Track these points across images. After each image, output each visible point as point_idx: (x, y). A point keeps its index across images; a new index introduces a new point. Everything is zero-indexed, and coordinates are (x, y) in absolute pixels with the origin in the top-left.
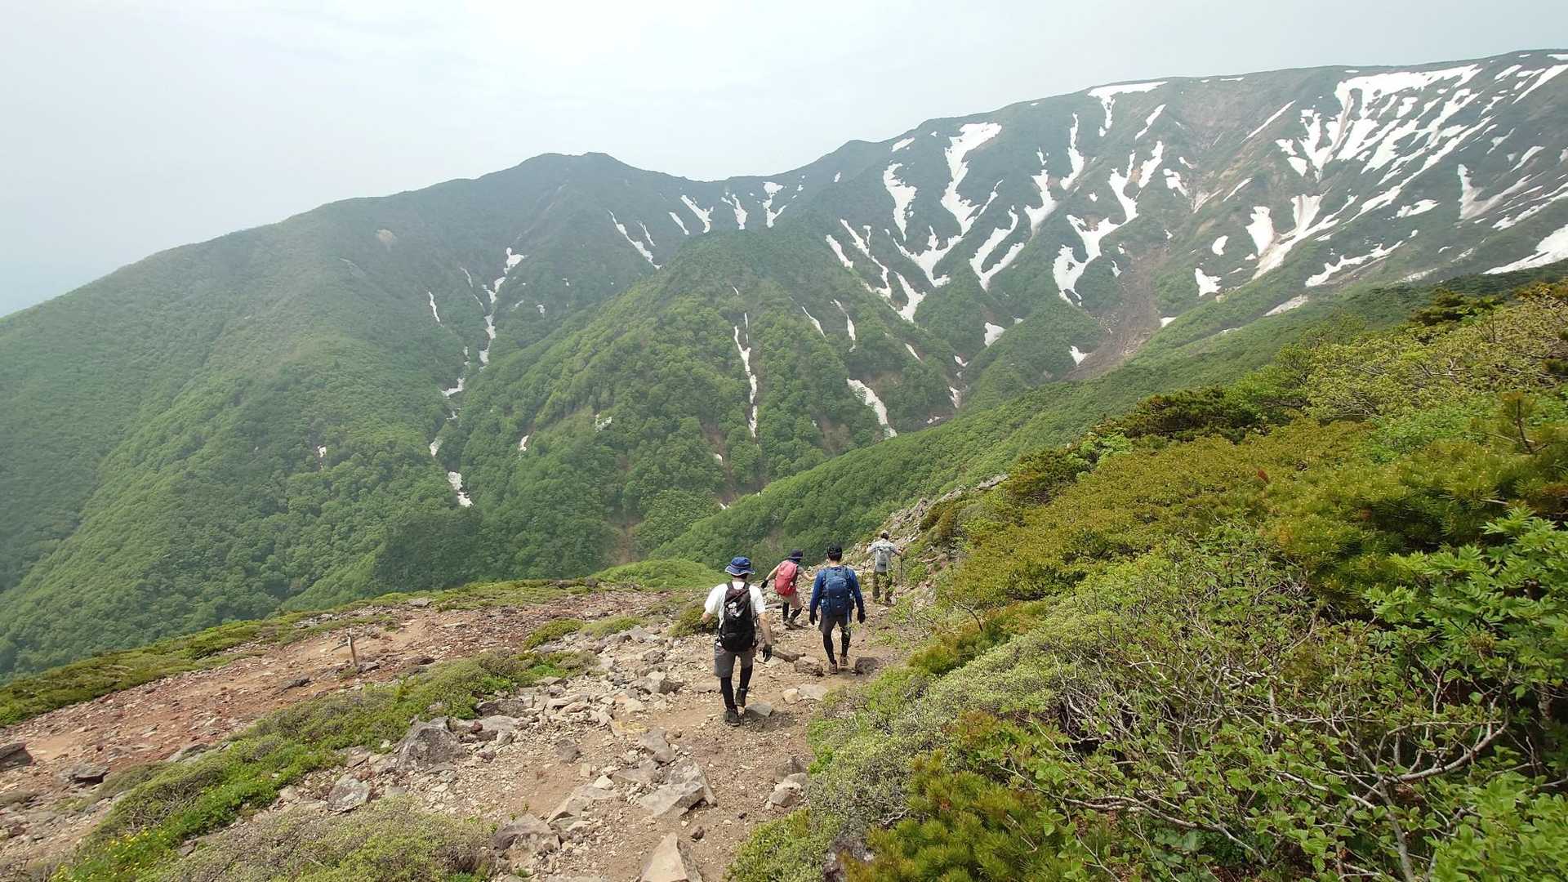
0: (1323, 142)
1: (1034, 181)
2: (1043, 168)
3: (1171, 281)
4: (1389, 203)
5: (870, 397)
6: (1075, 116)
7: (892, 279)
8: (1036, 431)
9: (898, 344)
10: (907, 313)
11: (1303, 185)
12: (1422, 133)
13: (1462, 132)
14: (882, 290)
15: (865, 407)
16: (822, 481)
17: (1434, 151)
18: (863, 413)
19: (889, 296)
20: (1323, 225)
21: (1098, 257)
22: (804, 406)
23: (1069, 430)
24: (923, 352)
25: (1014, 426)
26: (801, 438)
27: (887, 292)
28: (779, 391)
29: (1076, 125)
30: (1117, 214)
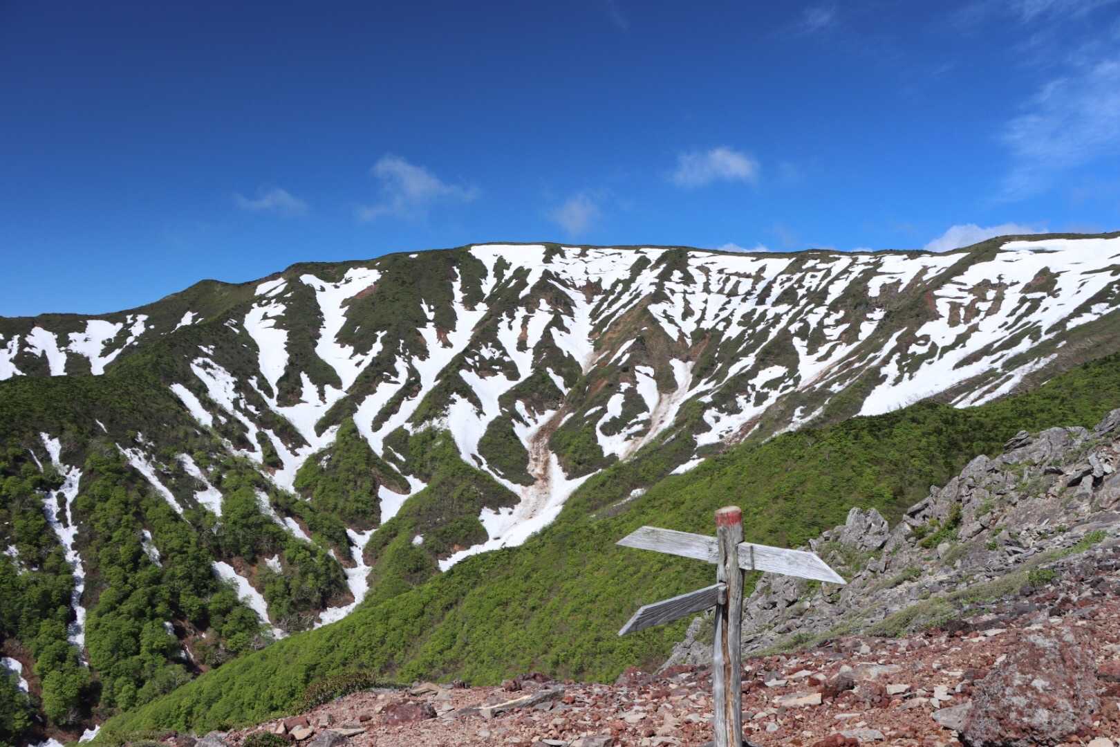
0: (687, 313)
1: (420, 334)
2: (429, 321)
3: (575, 442)
4: (749, 368)
5: (245, 589)
6: (457, 271)
7: (262, 439)
8: (474, 611)
9: (278, 520)
10: (284, 480)
11: (678, 349)
12: (760, 309)
13: (790, 310)
14: (251, 455)
15: (237, 604)
16: (192, 707)
17: (773, 325)
18: (236, 612)
19: (261, 461)
20: (701, 387)
21: (498, 417)
22: (154, 606)
23: (514, 605)
24: (311, 529)
25: (447, 608)
26: (152, 651)
27: (257, 457)
28: (118, 588)
29: (459, 279)
30: (511, 371)
